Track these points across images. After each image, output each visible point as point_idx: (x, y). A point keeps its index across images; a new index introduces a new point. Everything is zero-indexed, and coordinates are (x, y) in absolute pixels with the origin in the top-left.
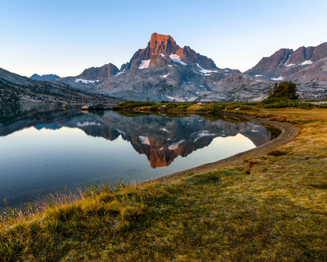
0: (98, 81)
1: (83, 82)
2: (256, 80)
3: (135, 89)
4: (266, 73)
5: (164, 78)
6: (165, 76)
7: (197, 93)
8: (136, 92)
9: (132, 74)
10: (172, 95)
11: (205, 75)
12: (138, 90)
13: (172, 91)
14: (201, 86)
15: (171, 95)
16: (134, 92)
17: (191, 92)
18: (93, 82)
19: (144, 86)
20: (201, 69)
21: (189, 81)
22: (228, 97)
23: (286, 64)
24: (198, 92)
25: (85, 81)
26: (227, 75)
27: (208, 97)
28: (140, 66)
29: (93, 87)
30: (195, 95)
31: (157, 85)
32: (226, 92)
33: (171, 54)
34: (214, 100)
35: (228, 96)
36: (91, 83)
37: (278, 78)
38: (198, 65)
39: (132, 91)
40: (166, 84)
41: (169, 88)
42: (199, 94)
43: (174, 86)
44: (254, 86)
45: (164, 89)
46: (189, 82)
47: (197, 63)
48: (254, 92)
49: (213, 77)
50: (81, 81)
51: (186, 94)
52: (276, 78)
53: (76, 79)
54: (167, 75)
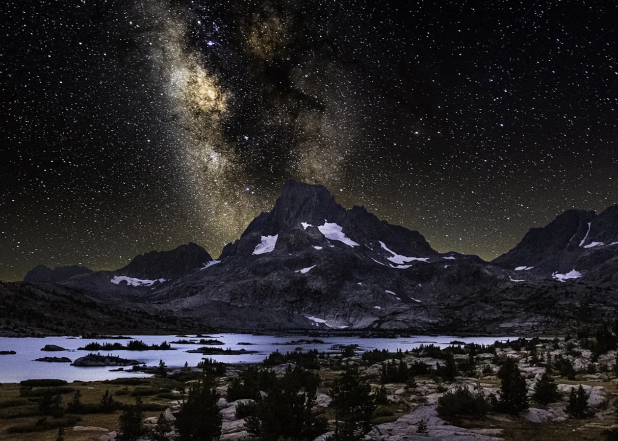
0: (162, 280)
1: (129, 284)
2: (512, 280)
3: (234, 299)
4: (540, 263)
5: (304, 274)
6: (305, 271)
7: (376, 307)
8: (236, 306)
9: (237, 265)
10: (319, 312)
11: (400, 267)
12: (242, 302)
13: (320, 304)
14: (387, 291)
15: (317, 314)
16: (232, 305)
17: (361, 307)
18: (152, 282)
19: (255, 292)
20: (390, 253)
21: (361, 281)
22: (445, 317)
23: (583, 242)
24: (378, 305)
25: (135, 282)
26: (448, 267)
27: (400, 318)
28: (257, 248)
29: (150, 294)
30: (372, 313)
31: (286, 290)
32: (442, 307)
33: (325, 222)
34: (413, 325)
35: (447, 314)
36: (146, 284)
37: (567, 274)
38: (383, 245)
39: (229, 304)
40: (306, 287)
41: (312, 298)
42: (381, 311)
43: (324, 292)
44: (505, 292)
45: (301, 300)
46: (360, 284)
47: (381, 242)
48: (505, 306)
49: (415, 272)
50: (125, 282)
51: (351, 311)
52: (564, 273)
53: (115, 277)
54: (309, 269)
